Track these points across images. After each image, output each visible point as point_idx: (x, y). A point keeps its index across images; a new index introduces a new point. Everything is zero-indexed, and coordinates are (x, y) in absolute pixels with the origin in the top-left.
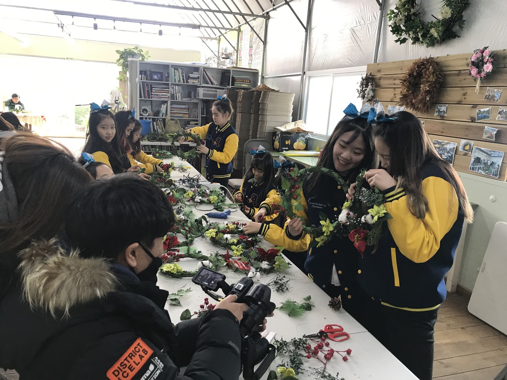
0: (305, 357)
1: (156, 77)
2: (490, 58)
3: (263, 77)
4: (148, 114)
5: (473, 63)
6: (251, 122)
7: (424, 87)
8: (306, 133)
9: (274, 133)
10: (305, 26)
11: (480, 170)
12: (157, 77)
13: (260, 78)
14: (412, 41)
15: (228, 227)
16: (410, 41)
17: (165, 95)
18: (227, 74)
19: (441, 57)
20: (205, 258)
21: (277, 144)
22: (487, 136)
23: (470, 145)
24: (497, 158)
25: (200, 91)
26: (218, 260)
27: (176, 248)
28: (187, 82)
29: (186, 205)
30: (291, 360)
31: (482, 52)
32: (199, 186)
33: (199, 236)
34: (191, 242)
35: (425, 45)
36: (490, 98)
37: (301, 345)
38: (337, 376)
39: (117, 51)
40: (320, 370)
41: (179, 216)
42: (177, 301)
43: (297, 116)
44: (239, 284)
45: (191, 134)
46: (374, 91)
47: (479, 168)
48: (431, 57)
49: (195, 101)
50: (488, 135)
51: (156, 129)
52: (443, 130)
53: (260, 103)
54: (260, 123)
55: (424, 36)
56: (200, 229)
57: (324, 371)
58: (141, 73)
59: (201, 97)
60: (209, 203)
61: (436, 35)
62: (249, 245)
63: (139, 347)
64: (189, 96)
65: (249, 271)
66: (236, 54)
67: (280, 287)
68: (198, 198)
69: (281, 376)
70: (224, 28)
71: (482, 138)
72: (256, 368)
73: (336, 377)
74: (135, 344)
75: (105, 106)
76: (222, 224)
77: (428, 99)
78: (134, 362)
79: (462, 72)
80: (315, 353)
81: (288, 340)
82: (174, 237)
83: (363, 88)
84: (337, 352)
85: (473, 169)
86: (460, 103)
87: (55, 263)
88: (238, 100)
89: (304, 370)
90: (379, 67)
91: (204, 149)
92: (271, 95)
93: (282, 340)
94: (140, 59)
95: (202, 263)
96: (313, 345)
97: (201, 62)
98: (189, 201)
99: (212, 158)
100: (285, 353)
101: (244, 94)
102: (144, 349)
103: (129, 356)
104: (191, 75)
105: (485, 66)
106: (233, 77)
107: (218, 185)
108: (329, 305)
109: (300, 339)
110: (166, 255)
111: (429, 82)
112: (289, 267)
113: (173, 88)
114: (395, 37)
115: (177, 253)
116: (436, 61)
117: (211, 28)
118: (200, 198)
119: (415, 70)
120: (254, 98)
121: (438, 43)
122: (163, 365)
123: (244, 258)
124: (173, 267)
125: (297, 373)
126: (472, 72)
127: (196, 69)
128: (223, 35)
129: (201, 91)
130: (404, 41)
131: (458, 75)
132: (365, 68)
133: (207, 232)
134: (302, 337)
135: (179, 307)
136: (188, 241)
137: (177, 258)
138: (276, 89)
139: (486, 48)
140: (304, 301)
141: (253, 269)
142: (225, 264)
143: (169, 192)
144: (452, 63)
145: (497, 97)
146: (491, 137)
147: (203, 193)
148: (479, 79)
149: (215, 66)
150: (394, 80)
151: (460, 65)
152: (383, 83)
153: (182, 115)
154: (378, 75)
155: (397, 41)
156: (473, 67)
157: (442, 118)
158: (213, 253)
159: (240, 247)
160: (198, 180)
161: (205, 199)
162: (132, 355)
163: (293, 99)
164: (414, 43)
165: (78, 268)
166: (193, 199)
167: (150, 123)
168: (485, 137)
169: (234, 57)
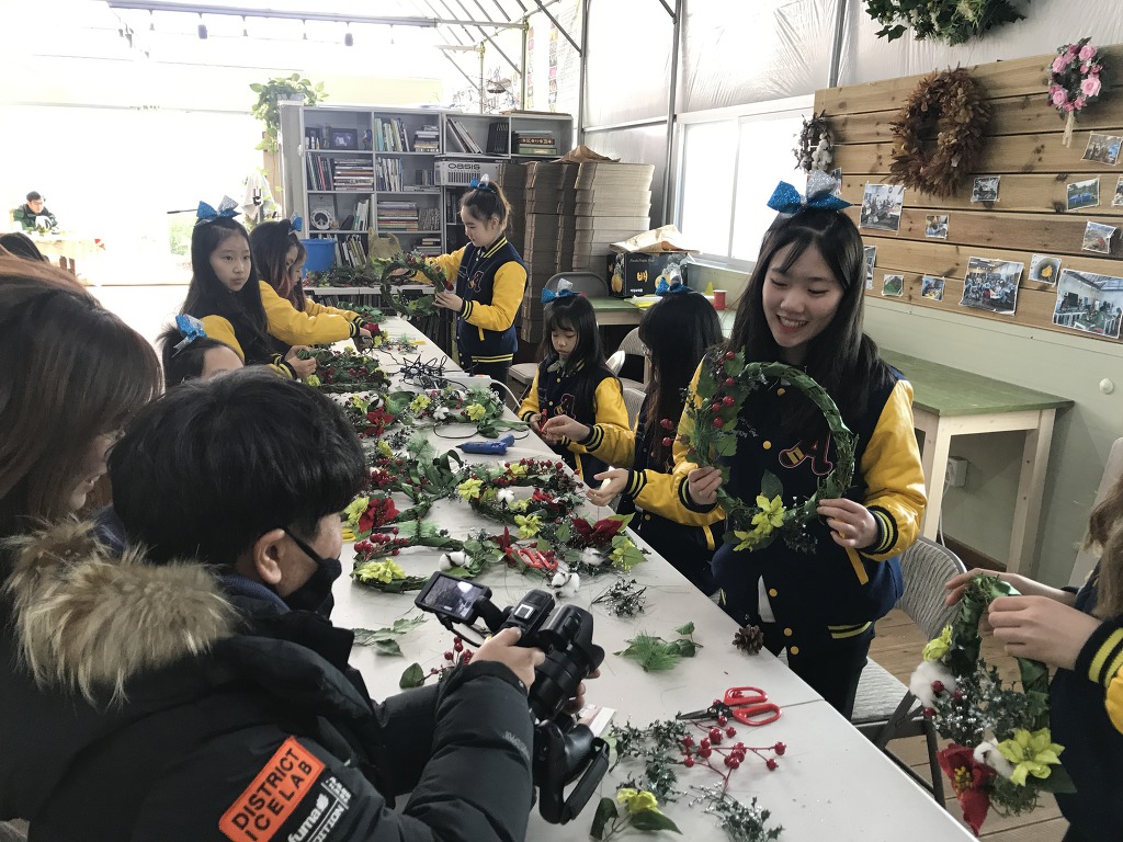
0: (681, 763)
1: (341, 141)
2: (1094, 65)
3: (582, 131)
4: (328, 228)
5: (1056, 77)
6: (557, 234)
7: (945, 138)
8: (683, 253)
9: (610, 257)
10: (673, 9)
11: (1076, 323)
12: (345, 140)
13: (575, 133)
14: (916, 33)
15: (509, 472)
16: (912, 33)
17: (364, 181)
18: (502, 128)
19: (984, 66)
20: (456, 546)
21: (617, 281)
22: (1091, 244)
23: (1054, 268)
24: (1116, 293)
25: (441, 169)
26: (485, 549)
27: (393, 525)
28: (413, 150)
29: (413, 426)
30: (648, 772)
31: (1077, 50)
32: (443, 384)
33: (444, 497)
34: (425, 511)
35: (946, 40)
36: (1097, 156)
37: (672, 735)
38: (753, 804)
39: (253, 86)
40: (714, 793)
41: (399, 452)
42: (394, 646)
43: (660, 215)
44: (522, 606)
45: (424, 266)
46: (831, 151)
47: (1076, 318)
48: (961, 66)
49: (431, 191)
50: (1095, 241)
51: (347, 258)
52: (991, 236)
53: (576, 191)
54: (578, 234)
55: (943, 20)
56: (446, 479)
57: (724, 794)
58: (308, 134)
59: (445, 181)
60: (466, 420)
61: (970, 15)
62: (554, 513)
63: (290, 758)
64: (418, 180)
65: (554, 570)
66: (519, 81)
67: (625, 604)
68: (441, 412)
69: (627, 808)
70: (491, 23)
71: (1080, 250)
72: (568, 791)
73: (750, 807)
74: (281, 753)
75: (227, 210)
76: (496, 466)
77: (955, 164)
78: (281, 793)
79: (1033, 98)
80: (704, 752)
81: (642, 724)
82: (385, 501)
83: (807, 146)
84: (753, 749)
85: (1061, 321)
86: (1028, 170)
87: (87, 577)
88: (528, 186)
89: (678, 793)
90: (842, 97)
91: (454, 301)
92: (600, 170)
93: (628, 726)
94: (306, 100)
95: (449, 557)
96: (699, 736)
97: (441, 103)
98: (421, 418)
99: (470, 321)
100: (636, 755)
101: (540, 170)
102: (303, 763)
103: (268, 780)
104: (421, 134)
105: (1084, 82)
106: (514, 135)
107: (485, 380)
108: (736, 643)
109: (670, 723)
110: (369, 542)
111: (957, 124)
112: (645, 560)
113: (381, 164)
114: (877, 25)
115: (392, 537)
116: (972, 75)
117: (462, 23)
118: (446, 410)
119: (923, 100)
120: (564, 177)
121: (975, 34)
122: (349, 796)
123: (542, 542)
124: (383, 569)
125: (663, 800)
126: (1054, 97)
127: (431, 119)
128: (489, 38)
129: (444, 168)
130: (897, 33)
131: (1023, 106)
132: (810, 100)
133: (460, 486)
134: (673, 719)
135: (397, 659)
136: (418, 508)
137: (394, 548)
138: (612, 156)
139: (1085, 41)
140: (679, 636)
141: (563, 567)
142: (501, 557)
143: (375, 399)
144: (1008, 80)
145: (1113, 152)
146: (1100, 246)
147: (453, 398)
148: (1071, 113)
149: (475, 110)
150: (878, 124)
151: (1027, 84)
152: (852, 132)
153: (403, 225)
154: (841, 115)
155: (881, 34)
156: (1057, 86)
157: (989, 206)
158: (473, 535)
159: (535, 518)
160: (440, 370)
161: (457, 413)
162: (276, 778)
163: (650, 178)
164: (920, 37)
165: (142, 586)
166: (429, 412)
167: (333, 245)
168: (1086, 246)
169: (516, 89)
